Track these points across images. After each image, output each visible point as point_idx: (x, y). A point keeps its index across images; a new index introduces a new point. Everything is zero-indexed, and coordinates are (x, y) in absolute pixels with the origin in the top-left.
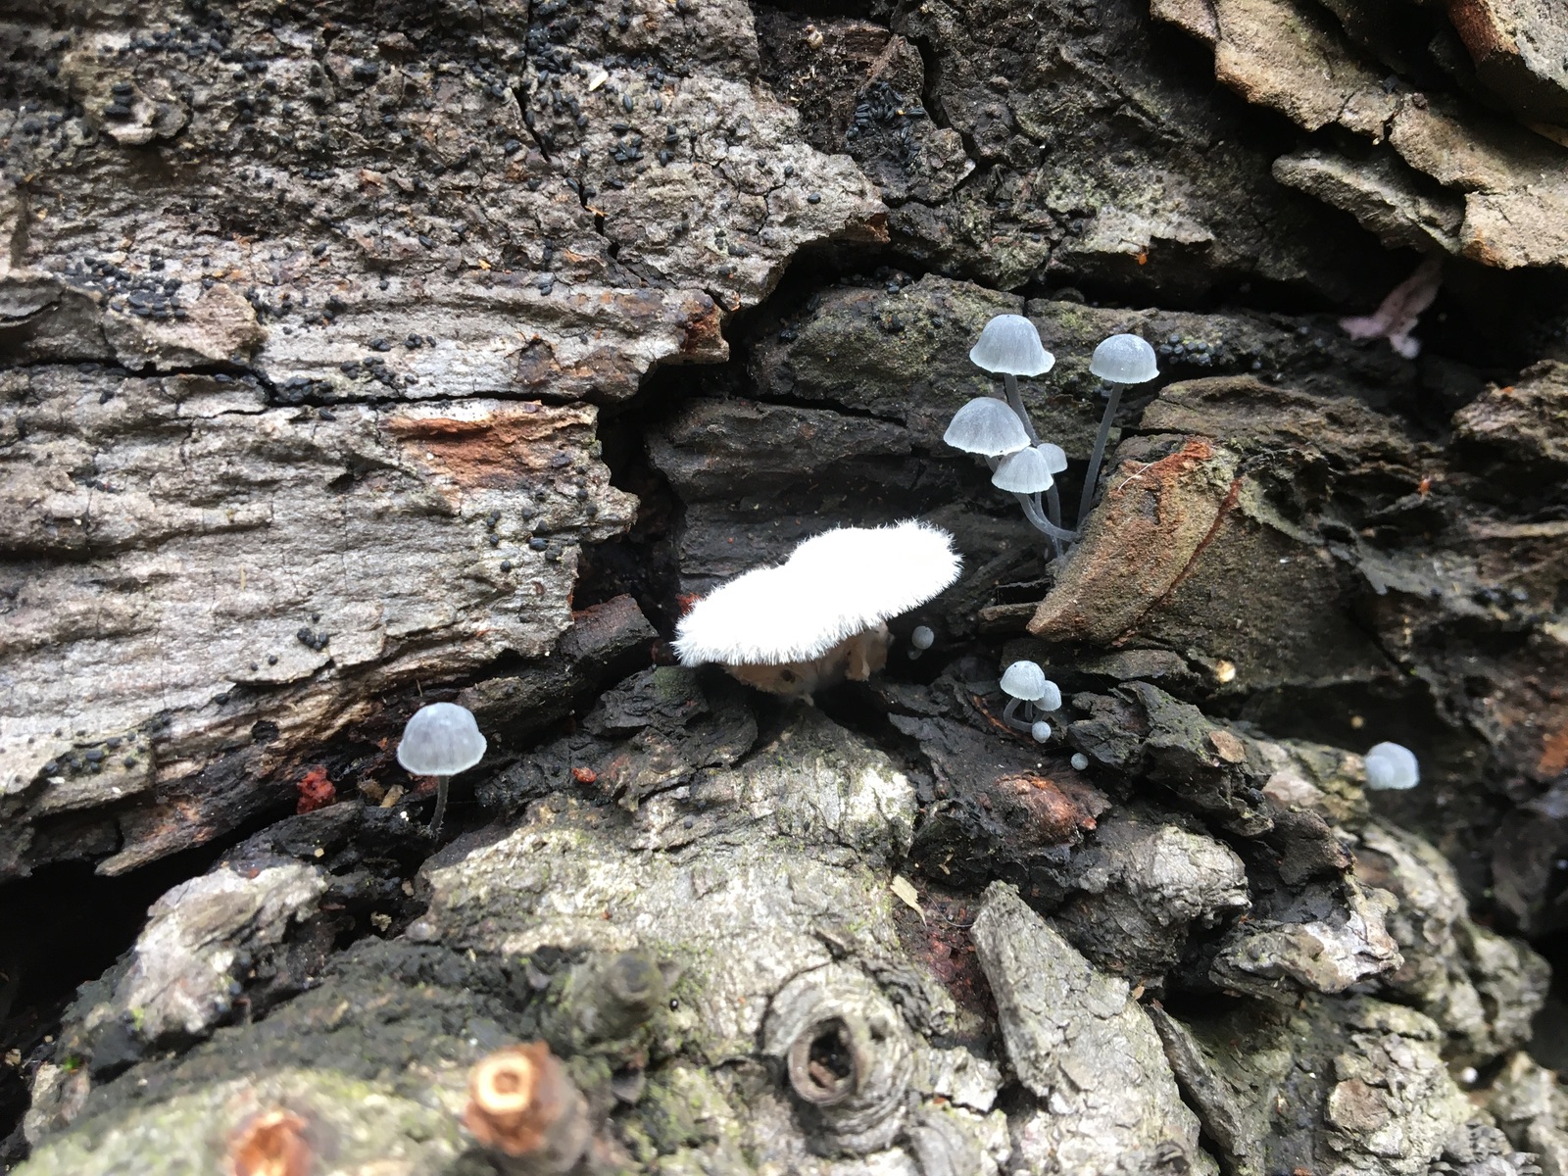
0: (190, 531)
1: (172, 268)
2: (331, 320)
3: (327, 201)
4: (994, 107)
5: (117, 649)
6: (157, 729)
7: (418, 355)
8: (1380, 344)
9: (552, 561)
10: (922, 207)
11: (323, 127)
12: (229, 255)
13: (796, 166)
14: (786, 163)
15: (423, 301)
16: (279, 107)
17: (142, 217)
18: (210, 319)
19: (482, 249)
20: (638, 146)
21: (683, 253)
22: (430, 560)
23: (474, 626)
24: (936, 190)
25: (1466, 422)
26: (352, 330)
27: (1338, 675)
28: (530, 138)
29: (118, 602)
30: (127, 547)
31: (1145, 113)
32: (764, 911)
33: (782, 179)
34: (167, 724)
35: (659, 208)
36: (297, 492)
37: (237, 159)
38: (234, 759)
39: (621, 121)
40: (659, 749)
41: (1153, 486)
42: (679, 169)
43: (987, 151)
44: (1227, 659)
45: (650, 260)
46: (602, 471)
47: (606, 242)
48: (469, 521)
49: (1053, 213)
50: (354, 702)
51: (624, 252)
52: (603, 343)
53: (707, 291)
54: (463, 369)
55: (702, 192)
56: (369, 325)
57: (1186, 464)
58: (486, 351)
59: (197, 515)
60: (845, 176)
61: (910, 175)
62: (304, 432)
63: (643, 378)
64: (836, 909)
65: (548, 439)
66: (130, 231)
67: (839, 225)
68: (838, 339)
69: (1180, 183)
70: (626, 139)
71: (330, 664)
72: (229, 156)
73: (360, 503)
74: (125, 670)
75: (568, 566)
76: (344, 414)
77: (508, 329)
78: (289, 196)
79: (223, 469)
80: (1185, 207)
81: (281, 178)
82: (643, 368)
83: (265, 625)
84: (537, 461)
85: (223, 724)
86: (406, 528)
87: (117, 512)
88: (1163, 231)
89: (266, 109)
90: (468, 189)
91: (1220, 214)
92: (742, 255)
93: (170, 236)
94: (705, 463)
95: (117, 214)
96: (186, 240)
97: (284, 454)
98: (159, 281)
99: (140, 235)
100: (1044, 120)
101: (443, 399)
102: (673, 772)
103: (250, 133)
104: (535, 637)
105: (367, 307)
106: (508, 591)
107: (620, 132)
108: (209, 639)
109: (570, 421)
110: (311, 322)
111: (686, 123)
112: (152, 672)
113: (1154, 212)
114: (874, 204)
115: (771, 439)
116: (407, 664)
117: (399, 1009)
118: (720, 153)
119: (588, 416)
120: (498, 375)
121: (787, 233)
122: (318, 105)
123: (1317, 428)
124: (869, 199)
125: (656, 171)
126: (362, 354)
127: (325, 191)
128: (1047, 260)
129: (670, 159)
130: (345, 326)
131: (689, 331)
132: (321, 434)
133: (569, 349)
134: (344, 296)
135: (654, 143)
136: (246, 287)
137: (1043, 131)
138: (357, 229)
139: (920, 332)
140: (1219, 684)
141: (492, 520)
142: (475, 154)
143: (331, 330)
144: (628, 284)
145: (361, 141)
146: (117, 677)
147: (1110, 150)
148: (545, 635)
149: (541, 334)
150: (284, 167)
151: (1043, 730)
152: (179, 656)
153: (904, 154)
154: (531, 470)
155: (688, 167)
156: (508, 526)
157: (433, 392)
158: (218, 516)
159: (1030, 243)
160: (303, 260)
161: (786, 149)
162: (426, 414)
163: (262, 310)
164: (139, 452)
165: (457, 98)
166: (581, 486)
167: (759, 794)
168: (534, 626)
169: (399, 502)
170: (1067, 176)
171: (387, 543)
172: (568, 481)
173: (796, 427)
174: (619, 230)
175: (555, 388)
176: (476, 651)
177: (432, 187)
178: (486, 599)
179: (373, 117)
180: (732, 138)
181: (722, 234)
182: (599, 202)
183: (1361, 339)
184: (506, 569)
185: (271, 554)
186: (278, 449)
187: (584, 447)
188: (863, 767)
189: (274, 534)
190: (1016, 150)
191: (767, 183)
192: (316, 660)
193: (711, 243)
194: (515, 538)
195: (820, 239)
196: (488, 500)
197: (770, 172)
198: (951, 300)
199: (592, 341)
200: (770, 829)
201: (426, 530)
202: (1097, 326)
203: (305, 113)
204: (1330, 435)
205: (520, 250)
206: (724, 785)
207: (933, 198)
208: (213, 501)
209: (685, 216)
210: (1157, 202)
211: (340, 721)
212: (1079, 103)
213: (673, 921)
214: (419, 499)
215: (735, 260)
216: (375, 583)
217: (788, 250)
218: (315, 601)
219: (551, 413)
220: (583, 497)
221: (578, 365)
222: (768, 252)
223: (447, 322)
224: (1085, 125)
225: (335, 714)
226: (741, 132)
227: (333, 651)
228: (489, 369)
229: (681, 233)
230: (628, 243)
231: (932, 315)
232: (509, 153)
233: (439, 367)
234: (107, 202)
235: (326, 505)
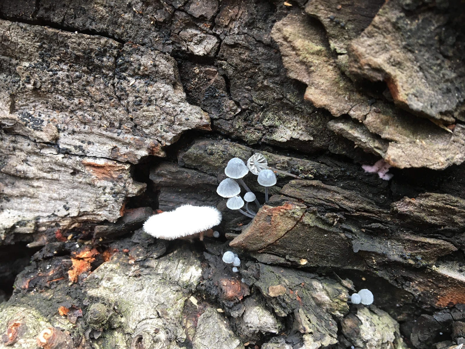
0: (44, 178)
1: (43, 116)
2: (73, 134)
3: (72, 106)
4: (246, 95)
5: (31, 200)
6: (37, 219)
7: (90, 146)
8: (376, 175)
9: (116, 201)
10: (224, 121)
11: (70, 88)
12: (55, 114)
13: (183, 109)
14: (181, 108)
15: (92, 133)
16: (61, 82)
17: (37, 104)
18: (47, 131)
19: (105, 122)
20: (141, 101)
21: (152, 129)
22: (91, 195)
23: (99, 212)
24: (228, 117)
25: (396, 206)
26: (77, 137)
27: (353, 266)
28: (115, 96)
29: (31, 190)
30: (32, 179)
31: (291, 102)
32: (147, 300)
33: (179, 112)
34: (39, 219)
35: (146, 118)
36: (65, 173)
37: (54, 94)
38: (52, 229)
39: (137, 95)
40: (140, 250)
41: (270, 214)
42: (152, 108)
43: (243, 107)
44: (304, 258)
45: (144, 130)
46: (131, 180)
47: (134, 124)
48: (99, 187)
49: (264, 126)
50: (75, 223)
51: (138, 127)
52: (131, 150)
53: (157, 140)
54: (99, 151)
55: (157, 114)
56: (81, 136)
57: (282, 210)
58: (105, 147)
59: (45, 175)
60: (197, 113)
61: (220, 112)
62: (65, 161)
63: (139, 160)
64: (166, 303)
65: (119, 171)
66: (34, 107)
67: (193, 127)
68: (195, 155)
69: (303, 122)
70: (138, 99)
71: (69, 214)
72: (52, 93)
73: (76, 179)
74: (33, 205)
75: (120, 203)
76: (73, 158)
77: (110, 143)
78: (64, 104)
79: (50, 166)
80: (304, 129)
81: (63, 98)
82: (139, 158)
83: (58, 201)
84: (115, 176)
85: (49, 222)
86: (85, 186)
87: (30, 171)
88: (295, 136)
89: (58, 84)
90: (101, 107)
91: (315, 132)
92: (167, 132)
93: (43, 109)
94: (163, 179)
95: (32, 102)
96: (46, 110)
97: (61, 165)
98: (40, 119)
99: (36, 108)
100: (262, 99)
101: (95, 158)
102: (140, 257)
103: (55, 88)
104: (112, 218)
105: (80, 132)
106: (106, 206)
107: (136, 97)
108: (48, 202)
109: (122, 168)
110: (69, 134)
111: (154, 96)
112: (37, 207)
113: (294, 130)
114: (205, 121)
115: (179, 177)
116: (85, 218)
117: (60, 301)
118: (163, 104)
119: (127, 167)
120: (107, 154)
121: (179, 127)
122: (69, 83)
123: (340, 200)
124: (204, 120)
125: (145, 108)
126: (78, 143)
127: (72, 103)
128: (261, 139)
129: (150, 105)
130: (76, 136)
131: (151, 150)
132: (68, 162)
133: (123, 150)
134: (76, 129)
135: (145, 100)
136: (56, 124)
137: (261, 102)
138: (80, 113)
139: (219, 155)
140: (300, 265)
141: (105, 188)
142: (103, 99)
143: (73, 136)
144: (138, 135)
145: (79, 92)
146: (31, 206)
147: (282, 110)
148: (114, 218)
149: (117, 145)
150: (63, 96)
151: (235, 270)
152: (43, 204)
153: (219, 106)
154: (113, 178)
155: (154, 107)
156: (108, 190)
157: (93, 155)
158: (49, 176)
159: (257, 133)
160: (68, 119)
161: (182, 104)
162: (91, 161)
163: (59, 130)
164: (35, 158)
165: (99, 85)
166: (125, 184)
167: (161, 267)
168: (112, 215)
169: (84, 180)
170: (270, 115)
171: (82, 189)
172: (122, 182)
173: (185, 174)
174: (137, 122)
175: (119, 159)
176: (99, 218)
177: (95, 105)
178: (101, 207)
179: (81, 87)
180: (167, 100)
181: (162, 126)
182: (131, 114)
183: (367, 173)
184: (105, 201)
185: (59, 186)
186: (59, 164)
187: (127, 174)
188: (191, 265)
189: (60, 182)
190: (253, 107)
191: (175, 114)
192: (66, 213)
193: (159, 128)
194: (109, 193)
195: (189, 130)
196: (104, 183)
197: (176, 111)
198: (229, 147)
199: (129, 149)
200: (160, 277)
201: (89, 187)
202: (273, 160)
203: (67, 85)
204: (344, 202)
205: (113, 124)
206: (153, 263)
207: (227, 118)
208: (49, 172)
209: (152, 120)
210: (295, 127)
211: (73, 226)
212: (271, 96)
213: (128, 295)
214: (88, 180)
215: (165, 133)
216: (79, 198)
217: (179, 132)
218: (68, 199)
219: (118, 165)
220: (124, 187)
221: (124, 154)
222: (174, 132)
223: (97, 138)
224: (274, 102)
225: (72, 225)
226: (169, 99)
227: (70, 211)
228: (104, 152)
229: (151, 125)
230: (139, 125)
231: (223, 151)
232: (111, 100)
233: (94, 150)
234: (29, 100)
235: (70, 178)
